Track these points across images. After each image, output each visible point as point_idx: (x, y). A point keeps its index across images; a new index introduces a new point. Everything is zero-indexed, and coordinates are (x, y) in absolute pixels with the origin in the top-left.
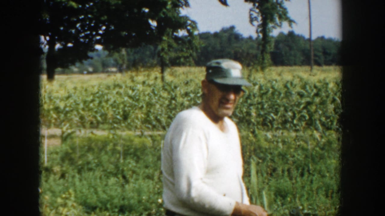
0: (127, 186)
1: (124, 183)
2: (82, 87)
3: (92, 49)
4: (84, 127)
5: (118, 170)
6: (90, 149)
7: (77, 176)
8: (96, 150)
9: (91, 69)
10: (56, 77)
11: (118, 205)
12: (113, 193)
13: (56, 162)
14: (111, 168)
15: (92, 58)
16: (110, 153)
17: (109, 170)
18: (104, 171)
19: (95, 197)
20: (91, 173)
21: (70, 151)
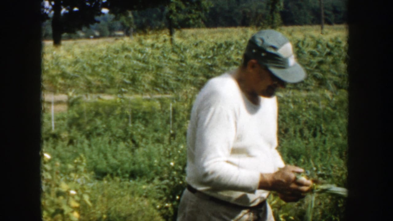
0: (137, 151)
1: (134, 148)
2: (91, 52)
3: (99, 13)
4: (91, 92)
5: (127, 135)
6: (97, 114)
7: (86, 142)
8: (104, 115)
9: (97, 34)
10: (63, 42)
11: (129, 171)
12: (124, 158)
13: (63, 128)
14: (120, 132)
15: (99, 22)
16: (118, 118)
17: (117, 135)
18: (113, 135)
19: (105, 162)
20: (100, 138)
21: (77, 116)
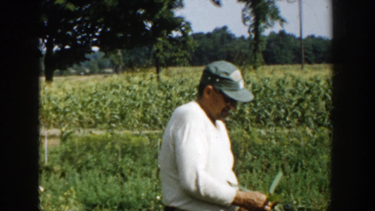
0: (125, 184)
1: (123, 181)
2: (80, 88)
3: (89, 50)
4: (83, 127)
5: (117, 168)
6: (89, 148)
7: (77, 175)
8: (95, 149)
9: (88, 71)
10: (55, 78)
11: (118, 203)
12: (113, 191)
13: (56, 161)
14: (110, 166)
15: (89, 60)
16: (108, 152)
17: (108, 169)
18: (103, 169)
19: (95, 194)
20: (91, 171)
21: (70, 150)
